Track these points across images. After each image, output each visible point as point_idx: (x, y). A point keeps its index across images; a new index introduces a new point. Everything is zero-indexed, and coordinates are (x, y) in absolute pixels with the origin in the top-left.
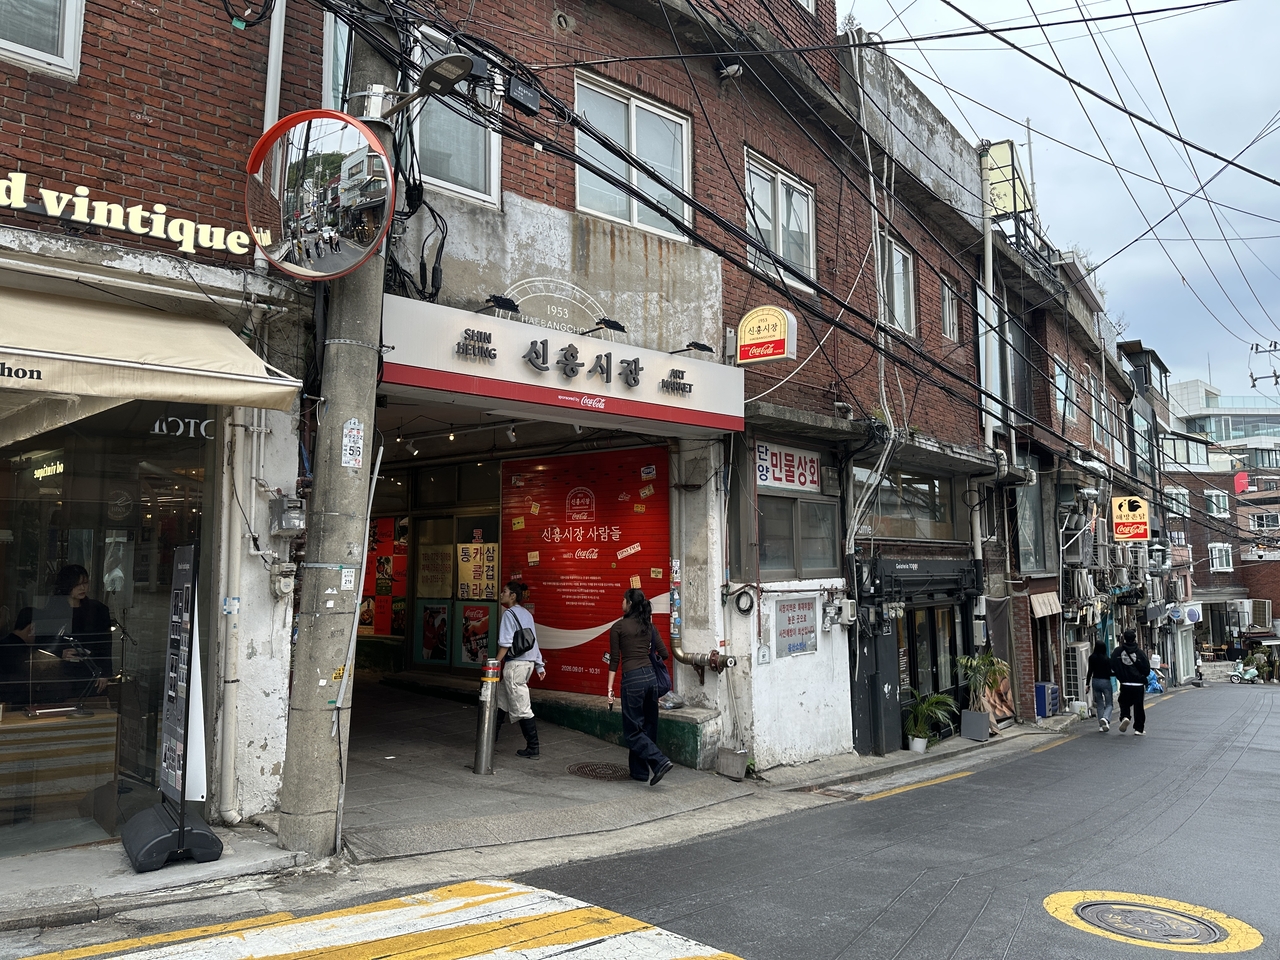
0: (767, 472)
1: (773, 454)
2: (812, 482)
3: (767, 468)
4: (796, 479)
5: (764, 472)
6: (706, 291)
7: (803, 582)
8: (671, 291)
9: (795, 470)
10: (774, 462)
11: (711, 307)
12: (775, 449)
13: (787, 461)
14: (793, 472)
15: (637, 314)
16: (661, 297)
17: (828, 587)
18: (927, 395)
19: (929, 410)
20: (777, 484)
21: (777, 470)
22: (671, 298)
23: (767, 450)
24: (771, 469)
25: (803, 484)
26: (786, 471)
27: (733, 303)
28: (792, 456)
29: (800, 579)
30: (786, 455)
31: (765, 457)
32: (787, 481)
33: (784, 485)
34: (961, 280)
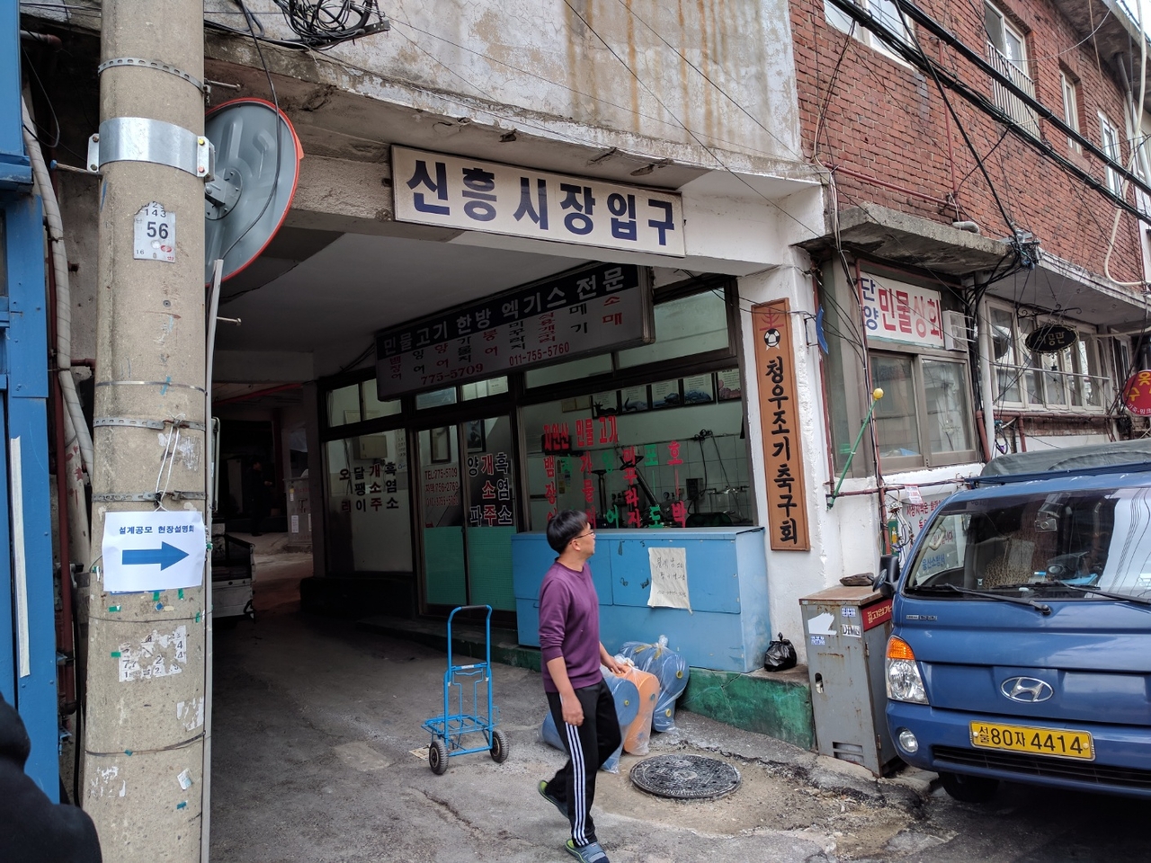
0: (876, 316)
1: (882, 292)
2: (934, 332)
3: (875, 312)
4: (913, 327)
5: (872, 317)
6: (770, 50)
7: (935, 471)
8: (719, 48)
9: (911, 314)
10: (884, 304)
11: (779, 73)
12: (882, 283)
13: (900, 301)
14: (908, 318)
15: (670, 81)
16: (705, 56)
17: (966, 475)
18: (1057, 220)
19: (1060, 239)
20: (888, 334)
21: (888, 315)
22: (720, 58)
23: (873, 286)
24: (880, 313)
25: (923, 335)
26: (900, 316)
27: (810, 71)
28: (905, 295)
29: (930, 468)
30: (899, 293)
31: (872, 296)
32: (903, 330)
33: (898, 335)
34: (1081, 77)
